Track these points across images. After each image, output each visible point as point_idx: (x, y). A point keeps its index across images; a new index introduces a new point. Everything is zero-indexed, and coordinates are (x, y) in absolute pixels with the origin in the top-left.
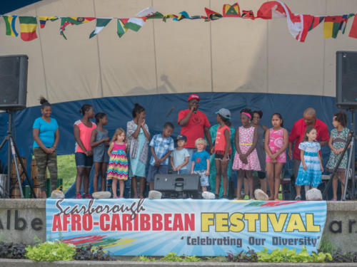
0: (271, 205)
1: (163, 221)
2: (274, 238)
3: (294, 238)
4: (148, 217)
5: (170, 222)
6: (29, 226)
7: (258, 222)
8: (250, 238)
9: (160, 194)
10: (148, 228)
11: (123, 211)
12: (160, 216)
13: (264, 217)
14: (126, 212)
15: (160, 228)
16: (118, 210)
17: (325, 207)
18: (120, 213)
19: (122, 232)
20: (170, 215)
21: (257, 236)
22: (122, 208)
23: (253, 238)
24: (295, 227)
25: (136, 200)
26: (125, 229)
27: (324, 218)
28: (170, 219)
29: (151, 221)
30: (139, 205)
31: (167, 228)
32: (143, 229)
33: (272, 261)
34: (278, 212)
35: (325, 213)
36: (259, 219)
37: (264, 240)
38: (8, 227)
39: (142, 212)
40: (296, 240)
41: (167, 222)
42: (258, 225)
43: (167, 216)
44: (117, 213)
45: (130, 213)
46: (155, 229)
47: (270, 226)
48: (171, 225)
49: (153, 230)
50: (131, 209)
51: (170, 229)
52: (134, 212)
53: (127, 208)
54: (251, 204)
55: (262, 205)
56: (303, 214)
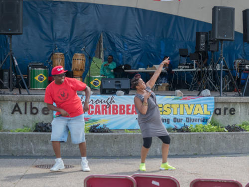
0: (186, 99)
1: (126, 109)
2: (187, 118)
3: (197, 118)
4: (117, 106)
5: (130, 109)
6: (40, 112)
7: (178, 109)
8: (174, 118)
9: (123, 93)
10: (117, 113)
11: (102, 103)
12: (124, 106)
13: (182, 106)
14: (104, 104)
15: (124, 113)
16: (99, 103)
17: (213, 101)
18: (100, 104)
19: (101, 115)
20: (130, 105)
21: (178, 117)
22: (101, 101)
23: (176, 118)
24: (199, 112)
25: (110, 96)
26: (103, 113)
27: (213, 107)
28: (130, 107)
29: (118, 109)
30: (111, 100)
31: (128, 113)
32: (114, 113)
33: (198, 132)
34: (189, 104)
35: (213, 104)
36: (179, 107)
37: (181, 119)
38: (26, 113)
39: (113, 104)
40: (199, 119)
41: (128, 109)
42: (178, 111)
43: (128, 106)
44: (98, 104)
45: (106, 104)
46: (121, 113)
47: (185, 111)
48: (130, 111)
49: (120, 114)
50: (107, 102)
51: (130, 114)
52: (108, 104)
53: (104, 102)
54: (175, 99)
55: (181, 99)
56: (202, 105)
